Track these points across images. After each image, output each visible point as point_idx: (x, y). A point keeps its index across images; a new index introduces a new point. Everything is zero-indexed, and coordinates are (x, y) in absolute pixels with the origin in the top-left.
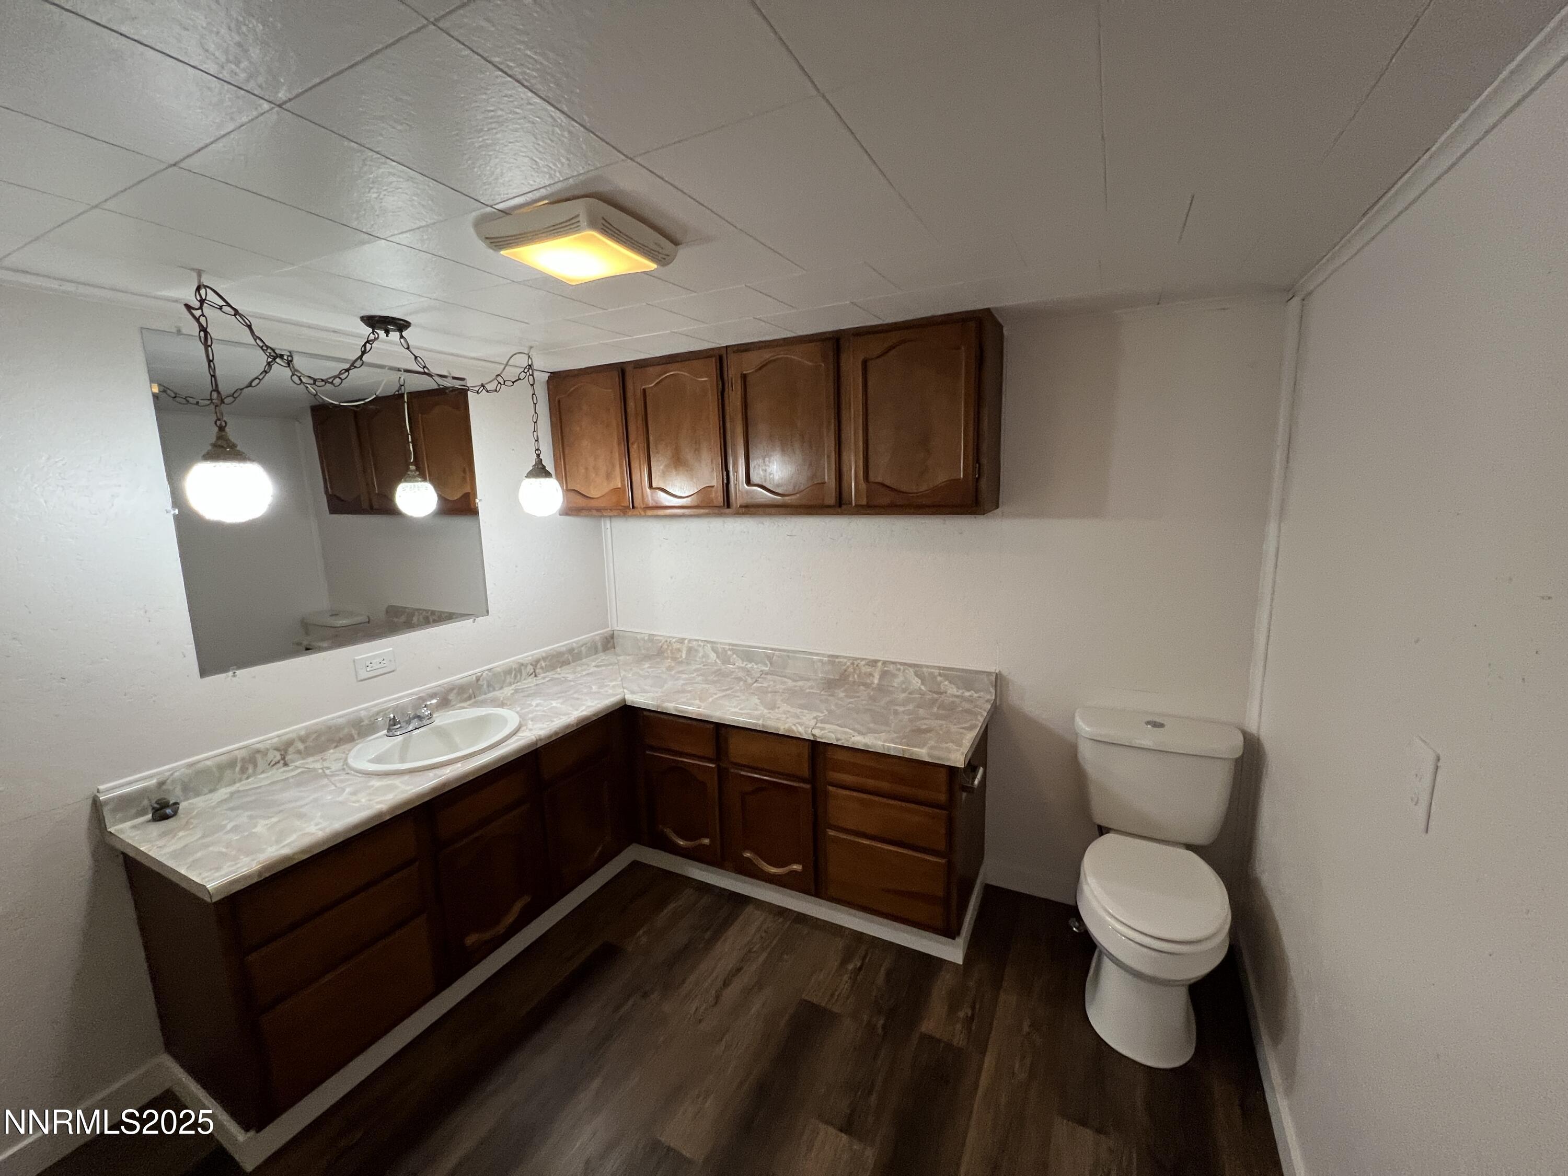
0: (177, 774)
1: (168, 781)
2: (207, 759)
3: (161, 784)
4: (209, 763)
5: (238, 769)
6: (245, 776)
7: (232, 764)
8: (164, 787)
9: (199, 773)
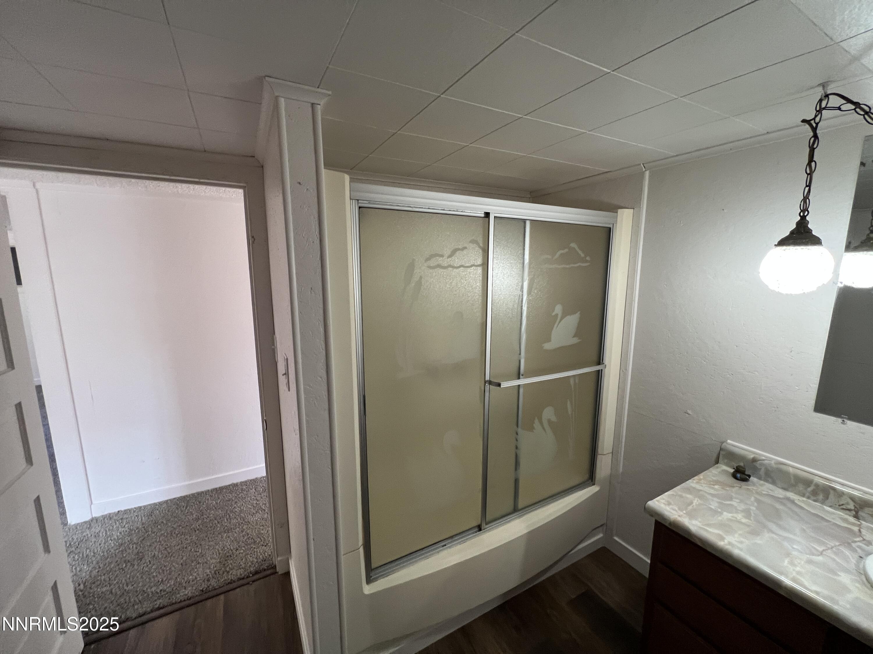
0: (766, 461)
1: (758, 462)
2: (793, 467)
3: (754, 460)
4: (791, 470)
5: (810, 489)
6: (815, 498)
7: (808, 483)
8: (755, 464)
9: (780, 471)
